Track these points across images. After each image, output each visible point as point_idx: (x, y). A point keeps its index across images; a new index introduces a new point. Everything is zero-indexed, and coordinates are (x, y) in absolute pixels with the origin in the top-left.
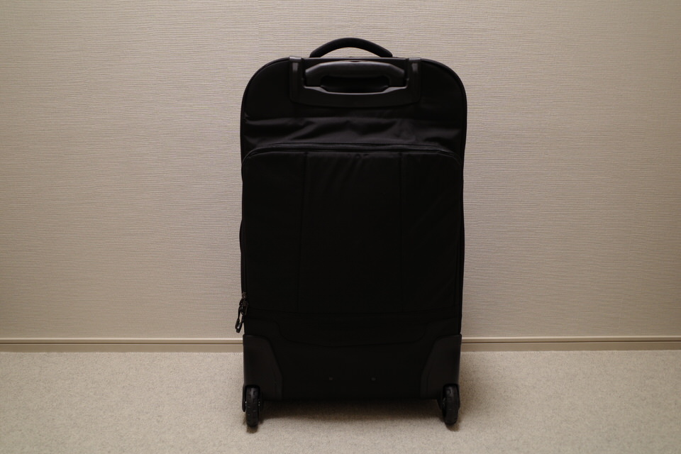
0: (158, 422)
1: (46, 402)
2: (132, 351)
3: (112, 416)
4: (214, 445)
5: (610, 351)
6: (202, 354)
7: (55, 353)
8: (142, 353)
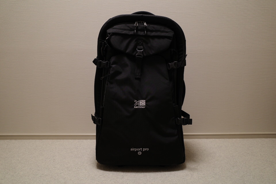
0: (54, 161)
1: (9, 156)
2: (44, 139)
3: (35, 160)
4: (76, 169)
5: (236, 139)
6: (73, 140)
7: (14, 140)
8: (49, 140)
